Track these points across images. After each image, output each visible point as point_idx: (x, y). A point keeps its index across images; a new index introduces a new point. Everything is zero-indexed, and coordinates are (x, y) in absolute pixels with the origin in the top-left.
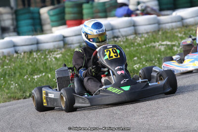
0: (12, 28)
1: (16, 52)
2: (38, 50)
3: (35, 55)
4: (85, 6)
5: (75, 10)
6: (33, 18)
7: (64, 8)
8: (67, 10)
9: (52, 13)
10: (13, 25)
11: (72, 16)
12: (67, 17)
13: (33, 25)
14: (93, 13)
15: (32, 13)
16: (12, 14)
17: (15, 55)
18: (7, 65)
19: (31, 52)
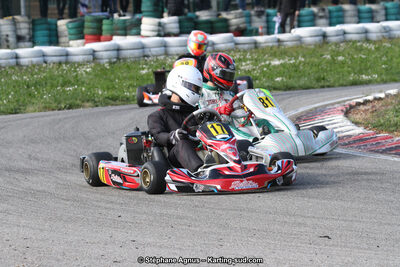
0: (28, 37)
1: (46, 62)
2: (67, 63)
3: (64, 67)
4: (105, 22)
5: (95, 25)
6: (50, 30)
7: (83, 22)
8: (86, 24)
9: (70, 25)
10: (29, 34)
11: (91, 30)
12: (86, 31)
13: (50, 36)
14: (112, 30)
15: (49, 24)
16: (29, 23)
17: (44, 65)
18: (36, 74)
19: (60, 63)
